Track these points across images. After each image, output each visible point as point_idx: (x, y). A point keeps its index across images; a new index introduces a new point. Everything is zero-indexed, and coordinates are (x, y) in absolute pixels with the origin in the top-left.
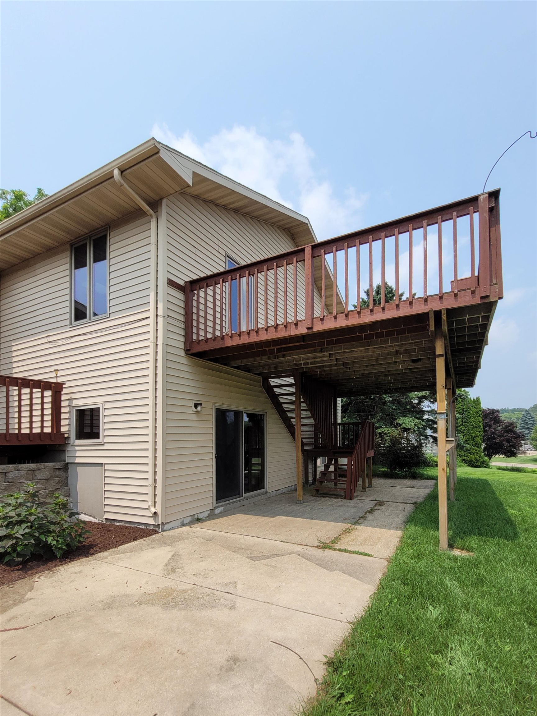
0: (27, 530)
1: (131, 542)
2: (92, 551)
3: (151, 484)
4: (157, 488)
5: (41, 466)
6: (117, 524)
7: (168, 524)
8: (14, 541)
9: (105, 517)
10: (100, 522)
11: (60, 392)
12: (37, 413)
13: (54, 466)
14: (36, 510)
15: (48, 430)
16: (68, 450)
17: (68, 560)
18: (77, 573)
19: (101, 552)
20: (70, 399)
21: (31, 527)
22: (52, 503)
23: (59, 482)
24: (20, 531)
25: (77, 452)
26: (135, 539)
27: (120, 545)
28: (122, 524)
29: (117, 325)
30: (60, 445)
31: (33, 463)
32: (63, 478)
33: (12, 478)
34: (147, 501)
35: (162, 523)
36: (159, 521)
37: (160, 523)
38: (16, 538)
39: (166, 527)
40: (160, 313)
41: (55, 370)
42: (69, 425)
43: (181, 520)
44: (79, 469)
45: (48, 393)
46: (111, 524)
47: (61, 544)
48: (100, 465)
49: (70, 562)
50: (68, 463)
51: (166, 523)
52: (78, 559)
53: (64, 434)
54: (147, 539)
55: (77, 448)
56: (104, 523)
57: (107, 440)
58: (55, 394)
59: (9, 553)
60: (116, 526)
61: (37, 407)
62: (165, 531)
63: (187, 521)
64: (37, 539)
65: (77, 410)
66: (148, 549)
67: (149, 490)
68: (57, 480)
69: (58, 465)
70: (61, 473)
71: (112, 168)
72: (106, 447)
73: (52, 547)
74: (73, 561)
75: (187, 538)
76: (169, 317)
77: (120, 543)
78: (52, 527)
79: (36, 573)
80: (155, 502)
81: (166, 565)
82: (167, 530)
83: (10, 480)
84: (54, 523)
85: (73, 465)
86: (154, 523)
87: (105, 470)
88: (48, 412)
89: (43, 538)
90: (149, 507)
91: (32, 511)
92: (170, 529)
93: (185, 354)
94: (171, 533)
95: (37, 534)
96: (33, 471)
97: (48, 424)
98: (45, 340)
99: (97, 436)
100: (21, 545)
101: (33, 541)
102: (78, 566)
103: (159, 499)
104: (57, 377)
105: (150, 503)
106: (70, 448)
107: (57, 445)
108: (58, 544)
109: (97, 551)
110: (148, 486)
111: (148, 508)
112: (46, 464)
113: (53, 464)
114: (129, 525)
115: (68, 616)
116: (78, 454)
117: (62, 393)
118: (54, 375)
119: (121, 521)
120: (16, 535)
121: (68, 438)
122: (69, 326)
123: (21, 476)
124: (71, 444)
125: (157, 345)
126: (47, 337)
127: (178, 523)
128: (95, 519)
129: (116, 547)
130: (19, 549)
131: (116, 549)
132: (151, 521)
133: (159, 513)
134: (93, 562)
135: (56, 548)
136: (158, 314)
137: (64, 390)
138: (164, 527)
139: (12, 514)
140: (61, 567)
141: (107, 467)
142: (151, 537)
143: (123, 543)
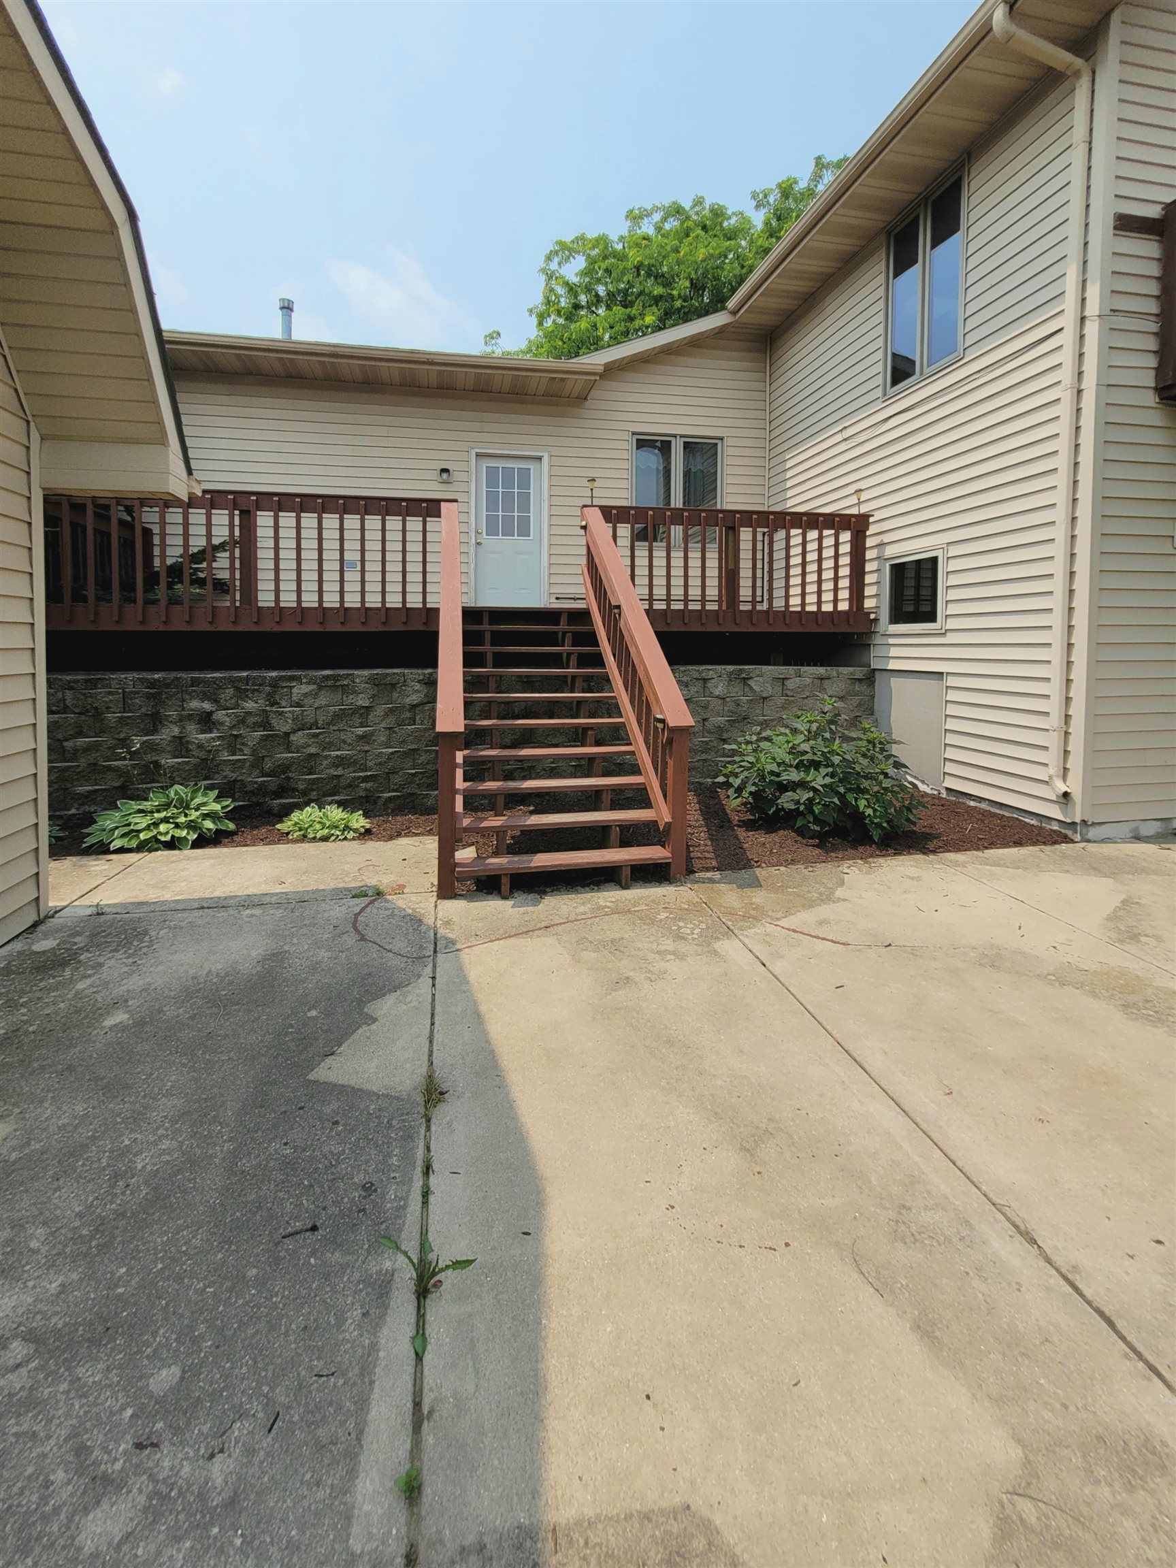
0: (828, 780)
1: (1010, 847)
2: (931, 846)
3: (1055, 726)
4: (1071, 738)
5: (832, 671)
6: (972, 804)
7: (1098, 827)
8: (811, 794)
9: (946, 784)
10: (936, 793)
11: (865, 532)
12: (828, 575)
13: (852, 674)
14: (840, 747)
15: (843, 606)
16: (874, 645)
17: (891, 851)
18: (912, 878)
19: (949, 851)
20: (881, 545)
21: (832, 775)
22: (861, 739)
23: (859, 705)
24: (819, 779)
25: (892, 649)
26: (1018, 843)
27: (986, 848)
28: (983, 806)
29: (979, 371)
30: (861, 635)
31: (822, 665)
32: (867, 698)
33: (792, 690)
34: (1046, 765)
35: (1083, 821)
36: (1075, 815)
37: (1078, 820)
38: (815, 790)
39: (1092, 833)
40: (1093, 308)
41: (856, 491)
42: (877, 595)
43: (1134, 825)
44: (895, 682)
45: (846, 536)
46: (959, 802)
47: (880, 817)
48: (936, 676)
49: (895, 854)
50: (874, 670)
51: (1093, 824)
52: (909, 853)
53: (869, 614)
54: (1048, 848)
55: (891, 641)
56: (944, 796)
57: (952, 624)
58: (857, 536)
59: (802, 814)
60: (969, 806)
61: (828, 564)
62: (1089, 841)
63: (1150, 829)
64: (842, 797)
65: (892, 566)
66: (1053, 871)
67: (1053, 741)
68: (856, 700)
69: (859, 672)
70: (863, 688)
71: (988, 11)
72: (950, 638)
73: (865, 817)
74: (900, 854)
75: (1156, 873)
76: (1116, 314)
77: (986, 844)
78: (865, 784)
79: (843, 859)
80: (1066, 770)
81: (1108, 919)
82: (1095, 842)
83: (789, 693)
84: (866, 777)
85: (884, 674)
86: (1062, 818)
87: (947, 687)
88: (844, 571)
89: (851, 797)
90: (1050, 777)
91: (835, 748)
92: (1102, 841)
93: (1157, 400)
94: (1108, 849)
95: (842, 790)
96: (822, 679)
97: (844, 594)
98: (839, 438)
99: (931, 617)
100: (819, 803)
101: (836, 800)
102: (911, 866)
103: (1076, 763)
104: (859, 504)
105: (1052, 770)
106: (878, 640)
107: (854, 633)
108: (875, 817)
109: (941, 847)
110: (1047, 730)
111: (1046, 779)
112: (841, 669)
113: (851, 669)
114: (998, 811)
115: (914, 952)
116: (894, 652)
117: (868, 533)
118: (854, 500)
119: (981, 799)
120: (813, 784)
121: (876, 620)
122: (881, 400)
123: (805, 686)
124: (881, 632)
125: (1079, 392)
126: (841, 430)
127: (1124, 830)
128: (925, 786)
129: (978, 849)
130: (816, 809)
131: (980, 853)
132: (1055, 812)
133: (1076, 794)
134: (938, 866)
135: (873, 822)
136: (1087, 313)
137: (871, 527)
138: (1088, 831)
139: (805, 747)
140: (881, 860)
141: (951, 681)
142: (1057, 846)
143: (992, 845)
